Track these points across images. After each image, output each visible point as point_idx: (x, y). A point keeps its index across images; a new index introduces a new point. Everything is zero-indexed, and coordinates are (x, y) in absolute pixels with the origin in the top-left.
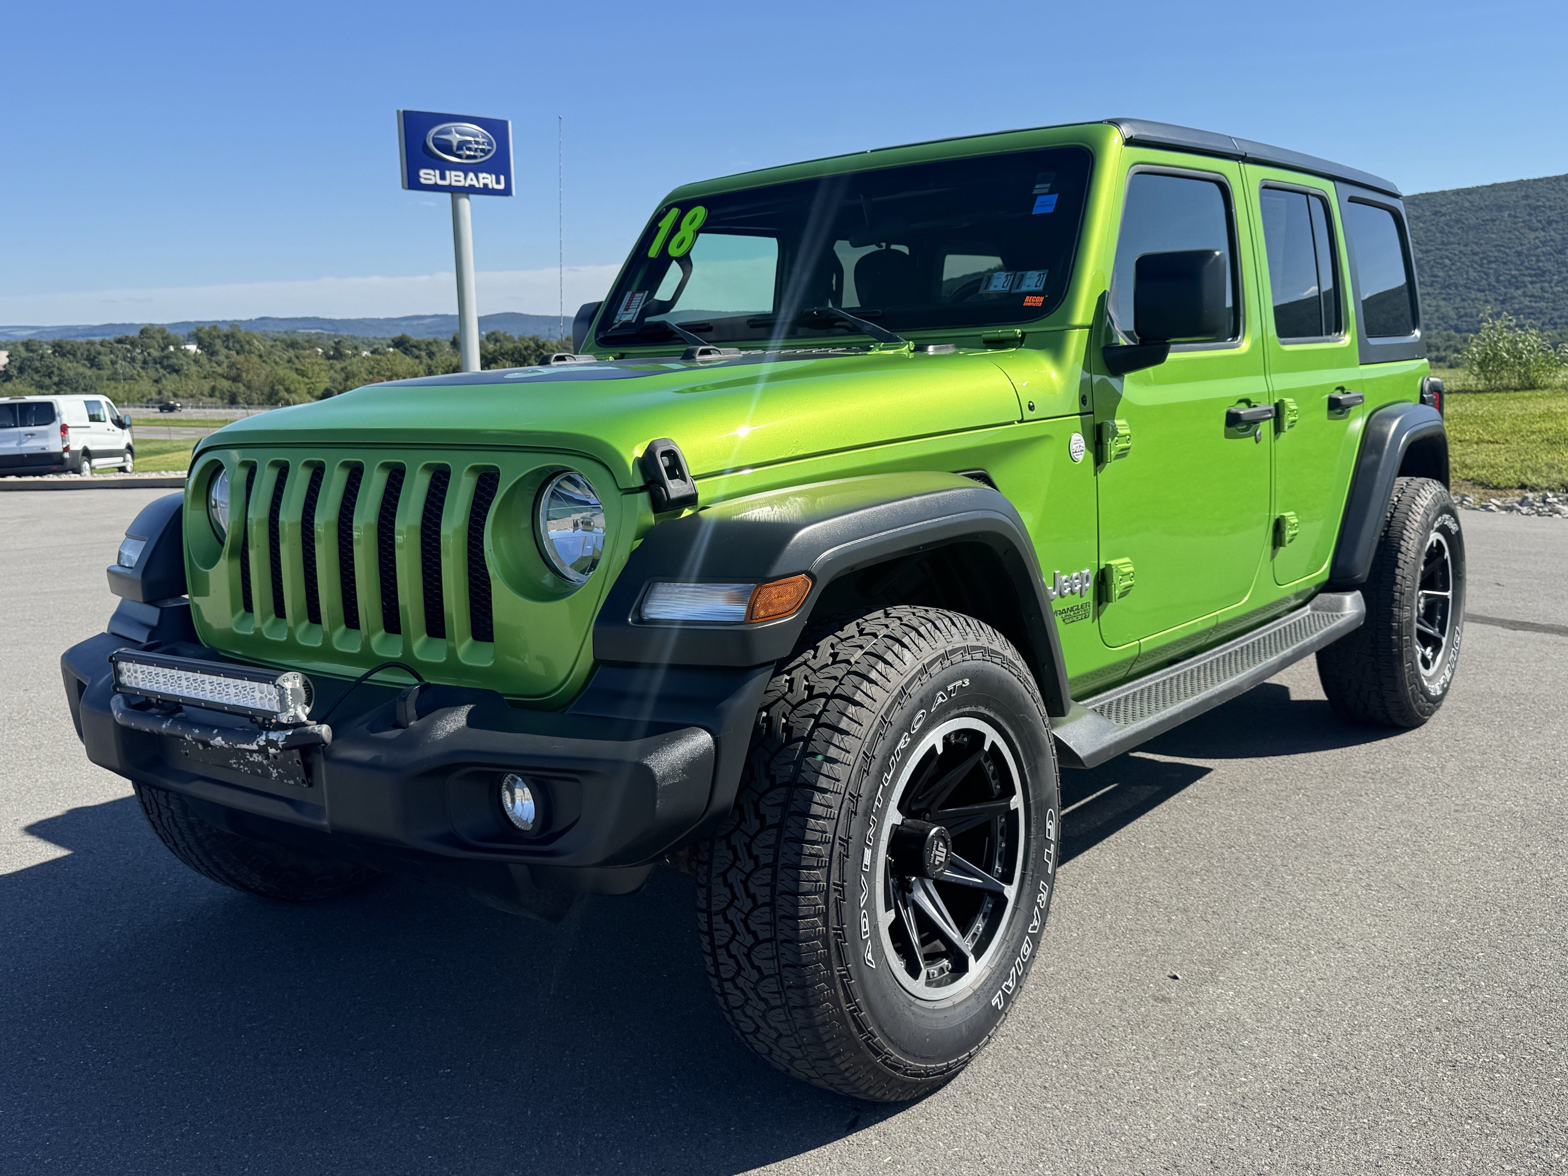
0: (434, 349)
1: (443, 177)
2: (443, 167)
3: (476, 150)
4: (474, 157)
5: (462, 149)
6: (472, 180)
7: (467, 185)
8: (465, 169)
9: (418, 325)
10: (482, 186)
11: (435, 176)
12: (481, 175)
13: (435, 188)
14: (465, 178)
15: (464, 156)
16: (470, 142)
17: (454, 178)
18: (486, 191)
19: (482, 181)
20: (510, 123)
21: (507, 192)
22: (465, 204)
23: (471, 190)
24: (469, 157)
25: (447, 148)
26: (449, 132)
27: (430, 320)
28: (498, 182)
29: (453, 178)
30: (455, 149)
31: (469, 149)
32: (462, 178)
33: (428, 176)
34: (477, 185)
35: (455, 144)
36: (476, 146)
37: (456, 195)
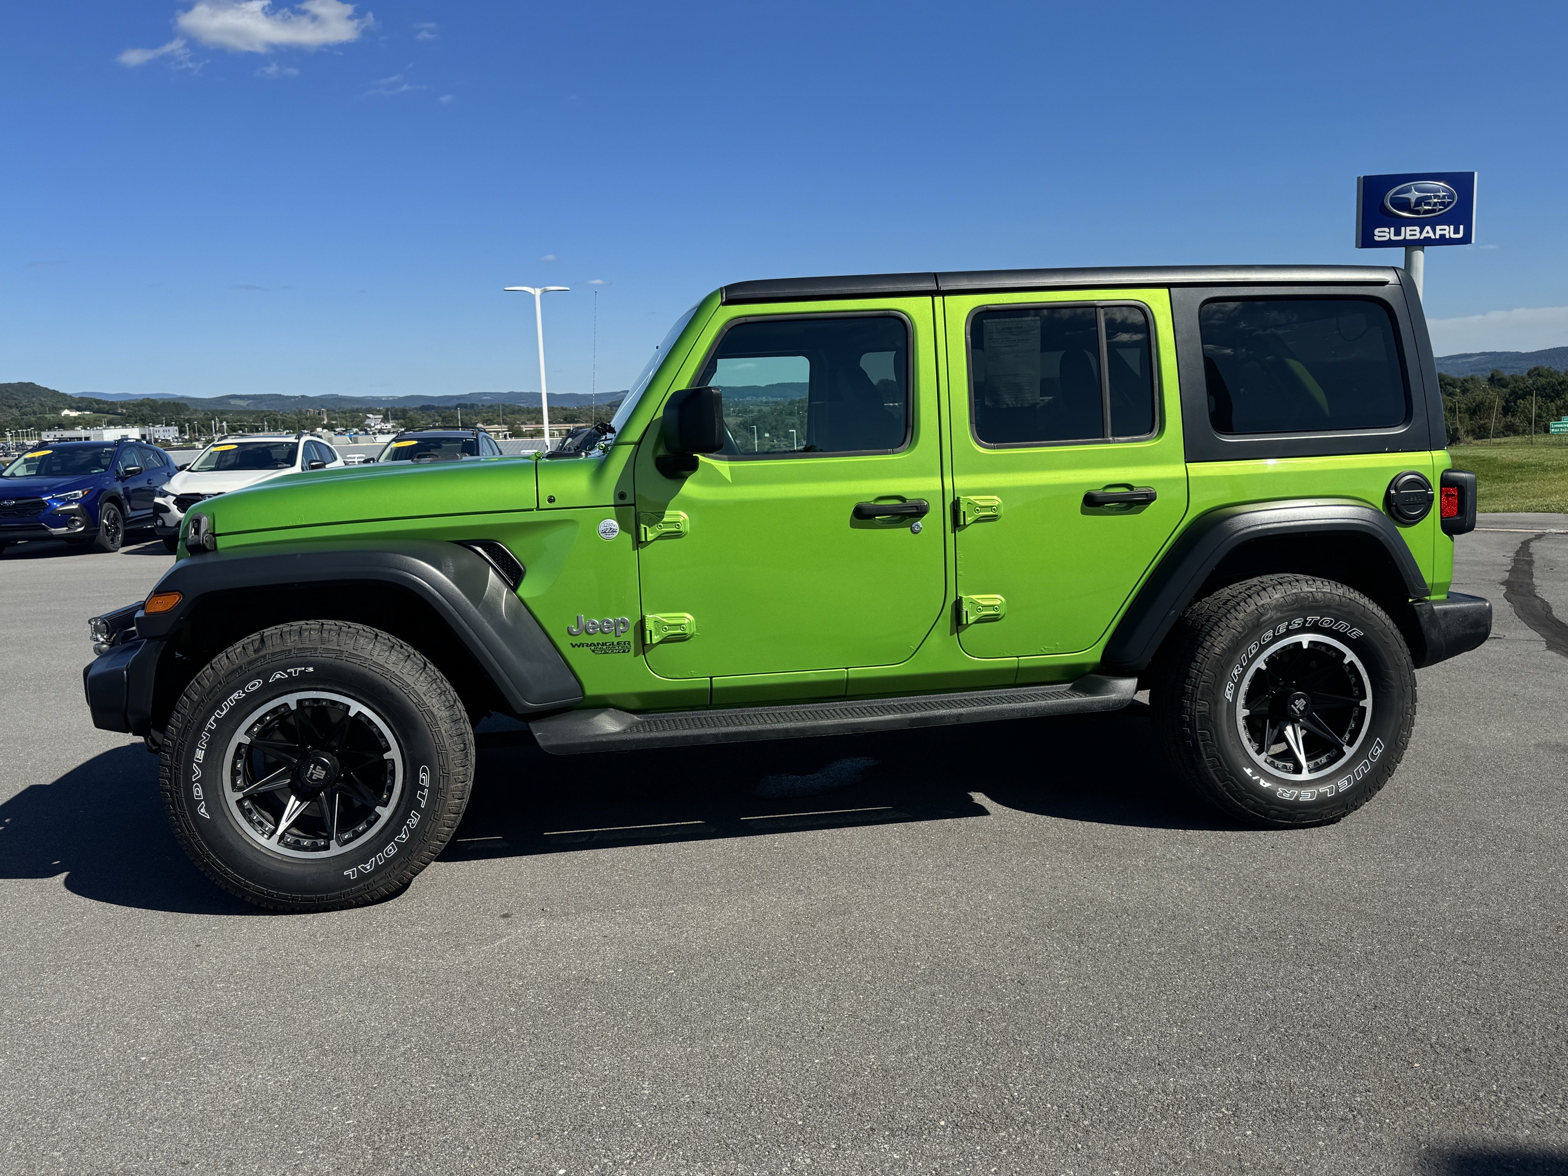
0: (1470, 386)
1: (1397, 233)
2: (1398, 224)
3: (1435, 204)
4: (1434, 211)
5: (1421, 205)
6: (1428, 232)
7: (1422, 237)
8: (1422, 224)
9: (1463, 363)
10: (1438, 237)
11: (1389, 233)
12: (1438, 228)
13: (1390, 244)
14: (1421, 232)
15: (1422, 212)
16: (1430, 198)
17: (1410, 233)
18: (1443, 241)
19: (1438, 233)
20: (1476, 174)
21: (1466, 239)
22: (1419, 256)
23: (1428, 242)
24: (1427, 212)
25: (1404, 205)
26: (1408, 190)
27: (1477, 358)
28: (1456, 231)
29: (1408, 233)
30: (1412, 205)
31: (1429, 204)
32: (1417, 233)
33: (1382, 233)
34: (1433, 237)
35: (1413, 200)
36: (1436, 200)
37: (1409, 248)
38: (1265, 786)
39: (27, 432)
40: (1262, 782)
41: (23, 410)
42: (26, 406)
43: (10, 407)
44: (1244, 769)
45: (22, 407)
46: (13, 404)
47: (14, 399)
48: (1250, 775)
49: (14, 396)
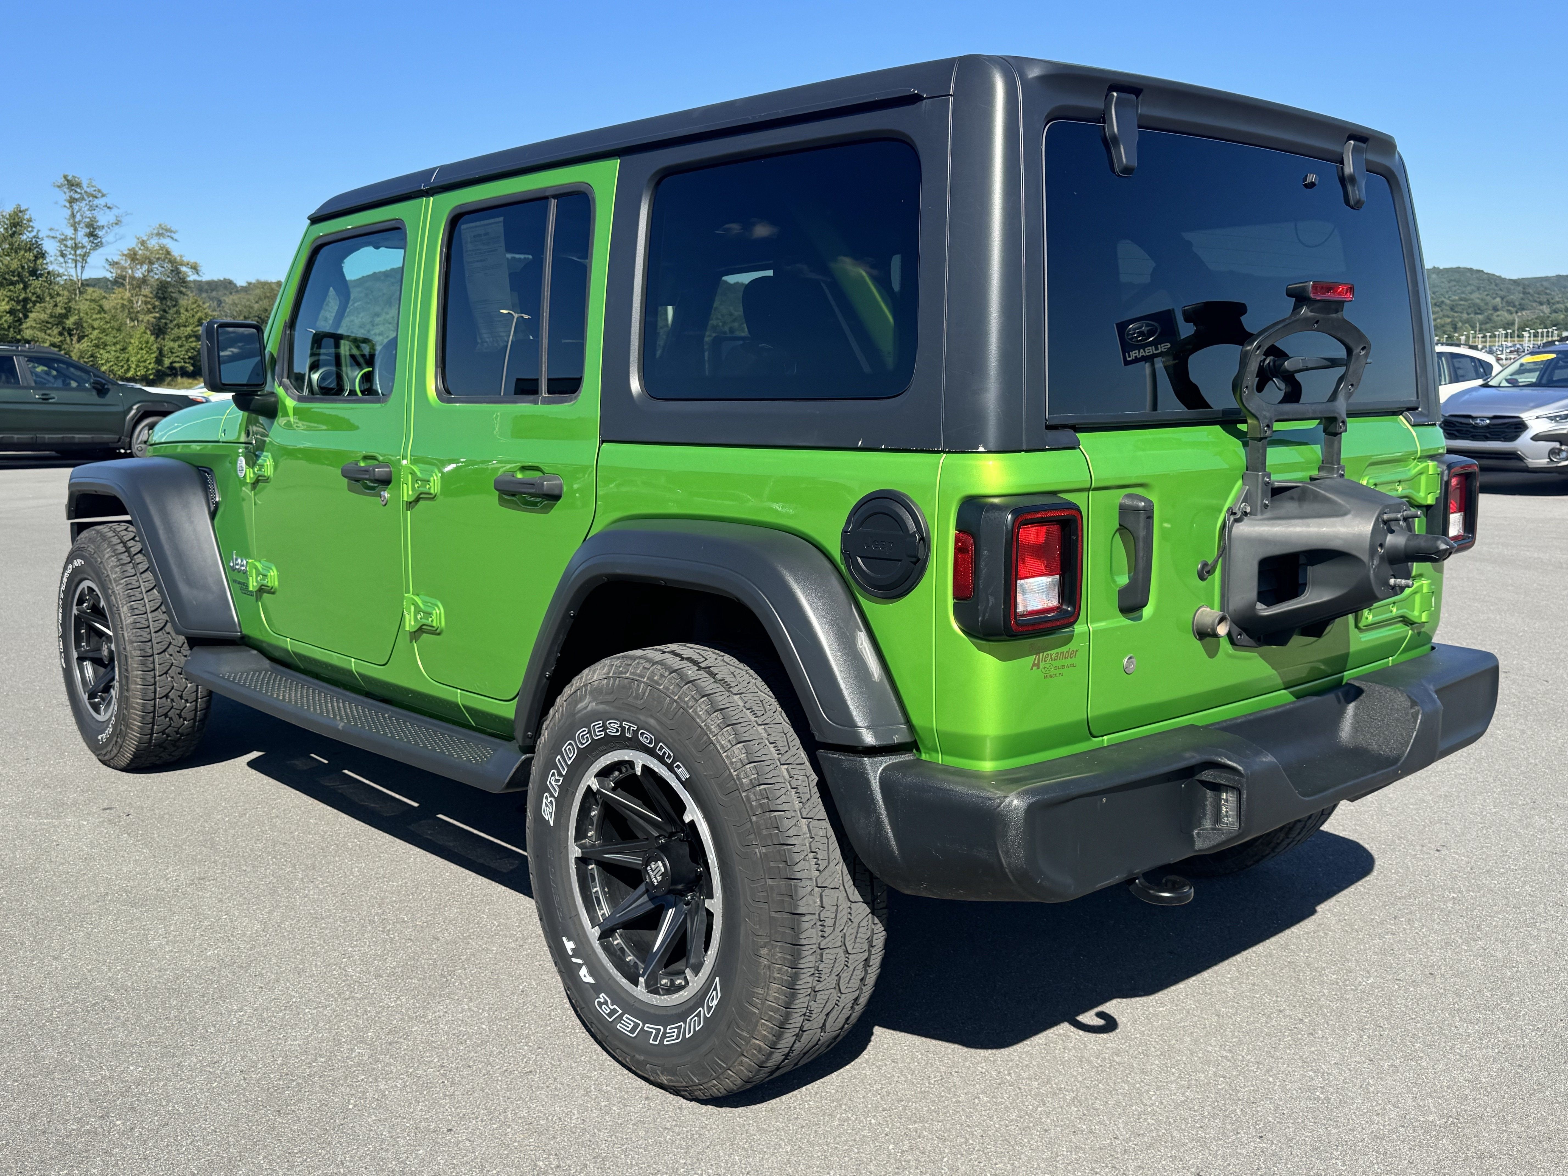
38: (585, 980)
39: (1548, 332)
40: (583, 971)
41: (1554, 307)
42: (1558, 302)
43: (1541, 304)
44: (564, 939)
45: (1553, 304)
46: (1545, 300)
47: (1546, 294)
48: (570, 953)
49: (1548, 291)
